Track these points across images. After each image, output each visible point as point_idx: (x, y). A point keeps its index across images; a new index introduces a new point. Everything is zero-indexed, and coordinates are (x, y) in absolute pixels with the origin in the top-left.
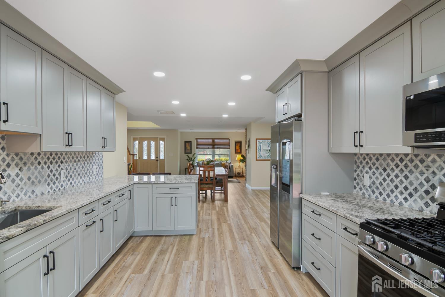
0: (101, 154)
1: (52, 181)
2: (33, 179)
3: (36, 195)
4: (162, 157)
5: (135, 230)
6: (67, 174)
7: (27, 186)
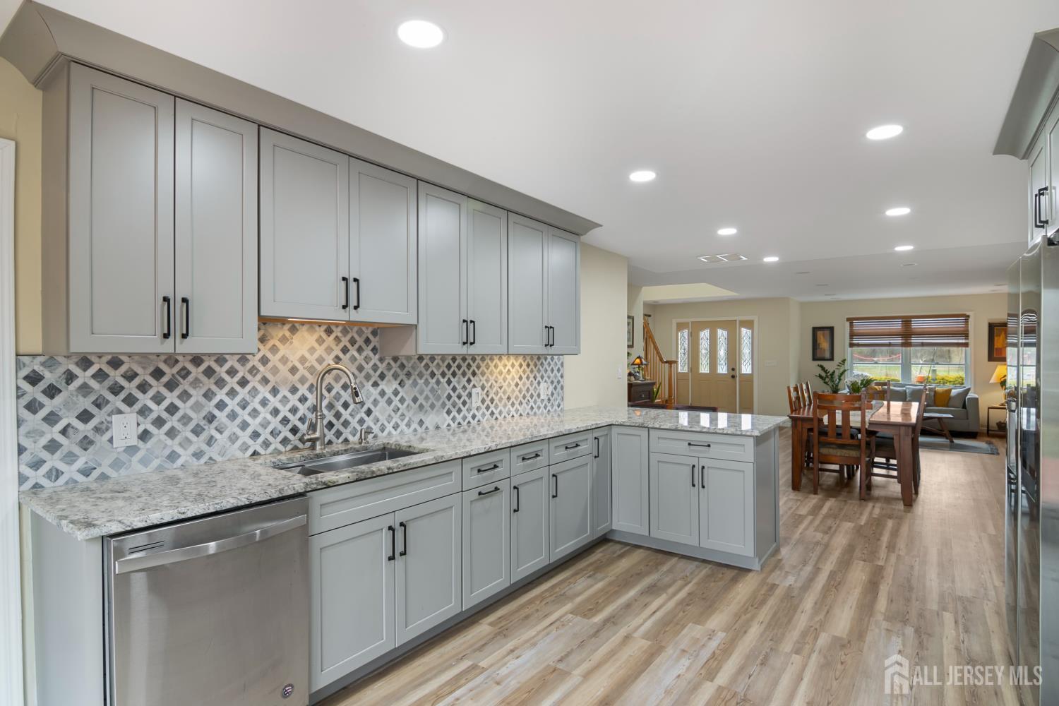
0: (559, 359)
1: (454, 407)
2: (421, 400)
3: (427, 428)
4: (746, 369)
5: (613, 528)
6: (485, 397)
7: (412, 412)
